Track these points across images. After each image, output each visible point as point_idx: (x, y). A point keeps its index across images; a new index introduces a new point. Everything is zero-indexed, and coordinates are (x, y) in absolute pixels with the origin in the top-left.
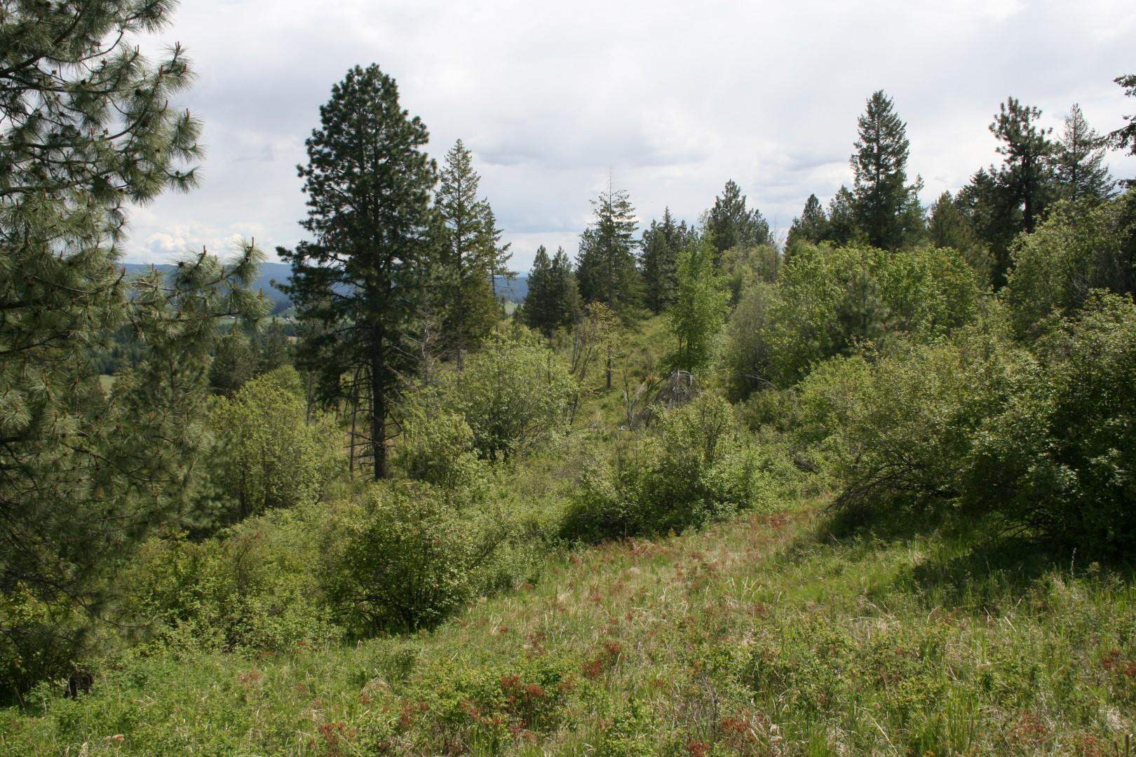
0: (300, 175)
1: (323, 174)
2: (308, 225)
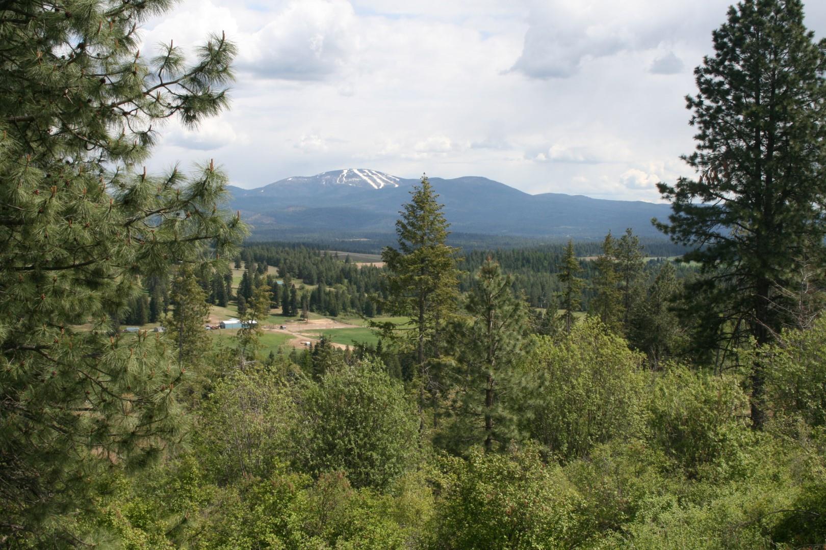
0: (689, 107)
1: (714, 105)
2: (692, 161)
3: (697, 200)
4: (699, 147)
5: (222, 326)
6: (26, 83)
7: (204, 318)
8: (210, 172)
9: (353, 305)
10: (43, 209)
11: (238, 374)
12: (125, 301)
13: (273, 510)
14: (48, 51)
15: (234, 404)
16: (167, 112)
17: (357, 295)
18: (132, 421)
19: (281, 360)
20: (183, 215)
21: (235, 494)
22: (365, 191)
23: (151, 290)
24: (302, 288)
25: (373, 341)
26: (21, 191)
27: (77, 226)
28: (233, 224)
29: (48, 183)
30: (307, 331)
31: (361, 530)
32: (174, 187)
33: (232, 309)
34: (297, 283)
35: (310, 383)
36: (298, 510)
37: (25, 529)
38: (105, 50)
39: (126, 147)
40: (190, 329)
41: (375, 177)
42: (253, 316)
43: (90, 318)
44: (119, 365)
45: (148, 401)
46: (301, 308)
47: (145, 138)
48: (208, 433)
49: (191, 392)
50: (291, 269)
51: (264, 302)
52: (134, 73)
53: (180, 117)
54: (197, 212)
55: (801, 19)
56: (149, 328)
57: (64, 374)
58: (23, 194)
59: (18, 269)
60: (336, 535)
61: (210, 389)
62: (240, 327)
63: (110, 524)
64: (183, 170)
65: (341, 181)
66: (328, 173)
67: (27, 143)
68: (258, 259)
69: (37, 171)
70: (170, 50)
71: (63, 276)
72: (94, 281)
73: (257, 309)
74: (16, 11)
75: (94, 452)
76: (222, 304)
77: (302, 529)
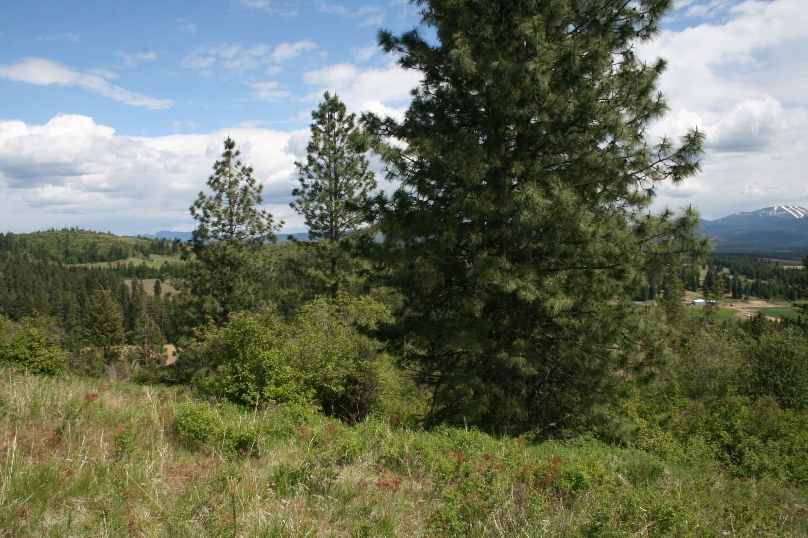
5: (694, 303)
6: (584, 165)
7: (683, 298)
8: (689, 211)
9: (780, 292)
10: (594, 234)
11: (703, 333)
12: (638, 288)
13: (725, 416)
14: (595, 147)
15: (701, 350)
16: (663, 176)
17: (784, 286)
18: (642, 356)
19: (731, 325)
20: (673, 237)
21: (701, 405)
22: (790, 219)
23: (650, 281)
24: (745, 281)
25: (795, 316)
26: (582, 225)
27: (611, 244)
28: (704, 243)
29: (595, 220)
30: (749, 308)
31: (785, 435)
32: (667, 219)
33: (699, 293)
34: (742, 278)
35: (752, 341)
36: (742, 418)
37: (580, 412)
38: (626, 143)
39: (639, 198)
40: (674, 304)
41: (797, 211)
42: (713, 298)
43: (616, 297)
44: (634, 324)
45: (650, 345)
46: (745, 293)
47: (650, 192)
48: (684, 367)
49: (674, 342)
50: (738, 270)
51: (721, 290)
52: (644, 155)
53: (671, 179)
54: (681, 235)
56: (649, 303)
57: (603, 327)
58: (582, 226)
59: (579, 268)
60: (767, 437)
61: (685, 341)
62: (705, 304)
63: (627, 415)
64: (672, 209)
65: (773, 214)
66: (763, 209)
67: (584, 198)
68: (716, 263)
69: (591, 213)
70: (665, 140)
71: (603, 273)
72: (620, 275)
73: (716, 294)
74: (579, 126)
75: (618, 373)
76: (694, 290)
77: (744, 430)
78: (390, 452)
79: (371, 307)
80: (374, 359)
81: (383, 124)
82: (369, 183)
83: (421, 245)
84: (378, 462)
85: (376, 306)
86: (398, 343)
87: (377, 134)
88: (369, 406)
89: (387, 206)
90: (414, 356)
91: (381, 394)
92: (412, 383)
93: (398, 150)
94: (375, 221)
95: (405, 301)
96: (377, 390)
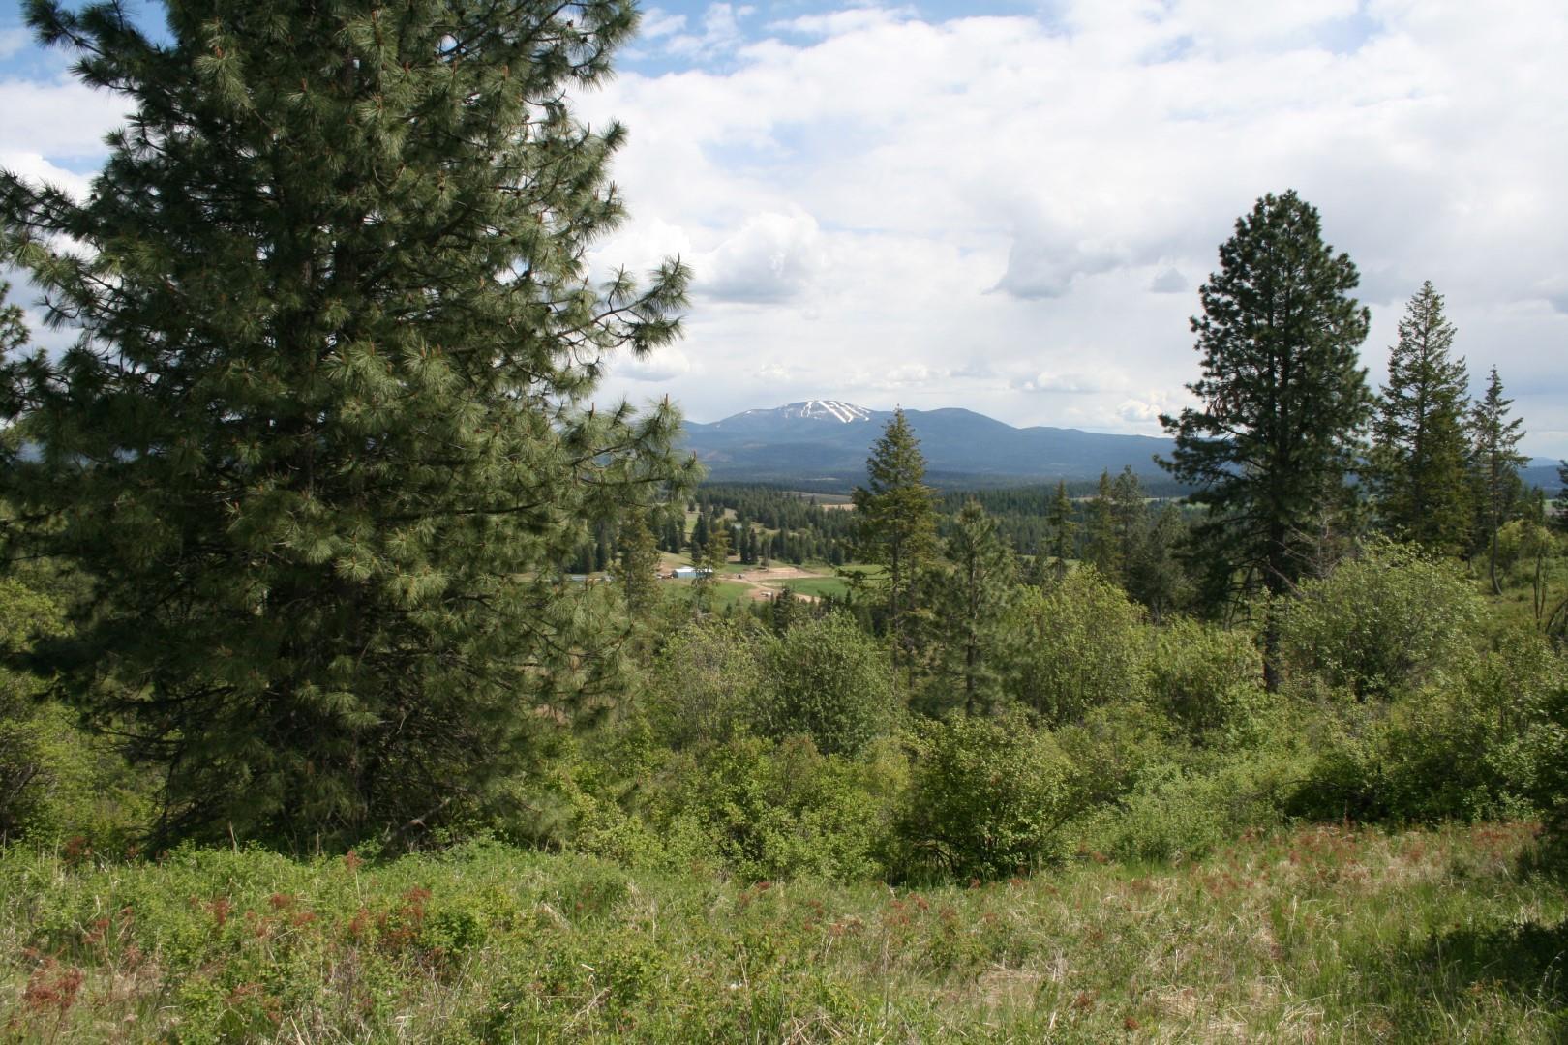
0: (1194, 330)
1: (1222, 327)
2: (1198, 389)
3: (1204, 434)
4: (1206, 375)
5: (675, 575)
6: (468, 313)
7: (655, 566)
8: (664, 407)
9: (819, 552)
10: (485, 450)
11: (692, 627)
12: (570, 549)
13: (733, 777)
14: (491, 280)
15: (689, 660)
16: (617, 341)
17: (824, 540)
18: (580, 678)
19: (740, 612)
20: (634, 454)
21: (691, 759)
22: (832, 425)
23: (598, 535)
24: (762, 533)
25: (841, 592)
26: (463, 430)
27: (520, 466)
28: (689, 466)
29: (489, 421)
30: (769, 581)
31: (829, 799)
32: (624, 421)
33: (685, 556)
34: (757, 528)
35: (772, 639)
36: (760, 777)
37: (469, 792)
38: (550, 277)
39: (573, 380)
40: (640, 578)
41: (843, 410)
42: (709, 564)
43: (532, 566)
44: (565, 617)
45: (596, 656)
46: (762, 555)
47: (593, 370)
48: (661, 692)
49: (641, 647)
50: (750, 513)
51: (721, 549)
52: (582, 301)
53: (630, 347)
54: (649, 451)
55: (1317, 232)
56: (596, 577)
57: (507, 626)
58: (465, 432)
59: (458, 513)
60: (801, 805)
61: (661, 644)
62: (694, 576)
63: (559, 789)
64: (634, 401)
65: (805, 414)
66: (790, 406)
67: (468, 377)
68: (714, 501)
69: (479, 407)
70: (621, 275)
71: (506, 522)
72: (538, 525)
73: (714, 557)
74: (459, 236)
75: (539, 711)
76: (675, 551)
77: (764, 798)
78: (58, 918)
79: (18, 602)
80: (29, 716)
81: (40, 201)
82: (10, 332)
83: (130, 467)
84: (31, 943)
85: (32, 601)
86: (83, 678)
87: (23, 222)
88: (20, 819)
89: (51, 382)
90: (122, 705)
91: (47, 791)
92: (120, 762)
93: (74, 262)
94: (21, 416)
95: (96, 587)
96: (38, 783)
